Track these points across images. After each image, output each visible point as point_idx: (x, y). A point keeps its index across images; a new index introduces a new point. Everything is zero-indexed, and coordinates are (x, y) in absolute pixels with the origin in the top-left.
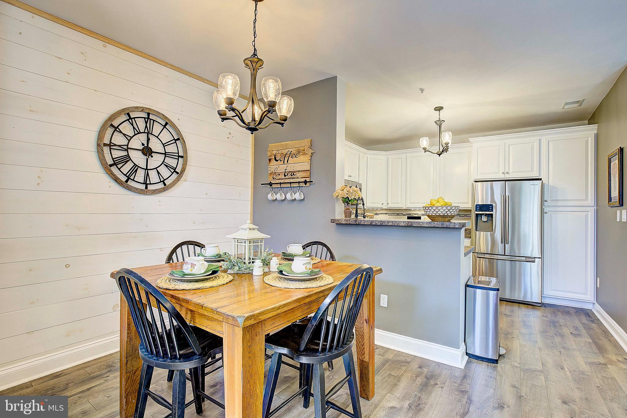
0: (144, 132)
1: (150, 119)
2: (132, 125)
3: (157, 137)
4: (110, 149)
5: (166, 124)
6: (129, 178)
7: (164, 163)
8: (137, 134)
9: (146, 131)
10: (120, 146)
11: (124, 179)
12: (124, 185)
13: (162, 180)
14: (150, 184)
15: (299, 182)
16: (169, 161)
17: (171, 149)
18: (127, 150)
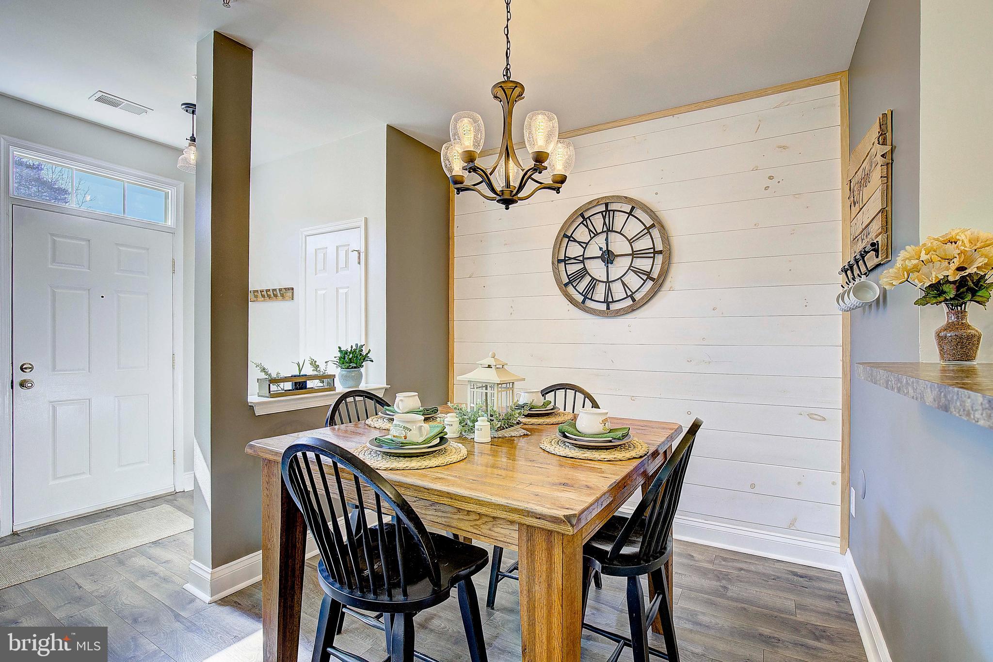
0: (603, 232)
1: (610, 211)
2: (587, 227)
3: (620, 233)
4: (565, 264)
5: (633, 209)
6: (585, 297)
7: (631, 268)
8: (594, 237)
9: (605, 229)
10: (574, 258)
11: (580, 299)
12: (581, 306)
13: (629, 293)
14: (613, 301)
15: (865, 254)
16: (638, 263)
17: (643, 244)
18: (582, 262)
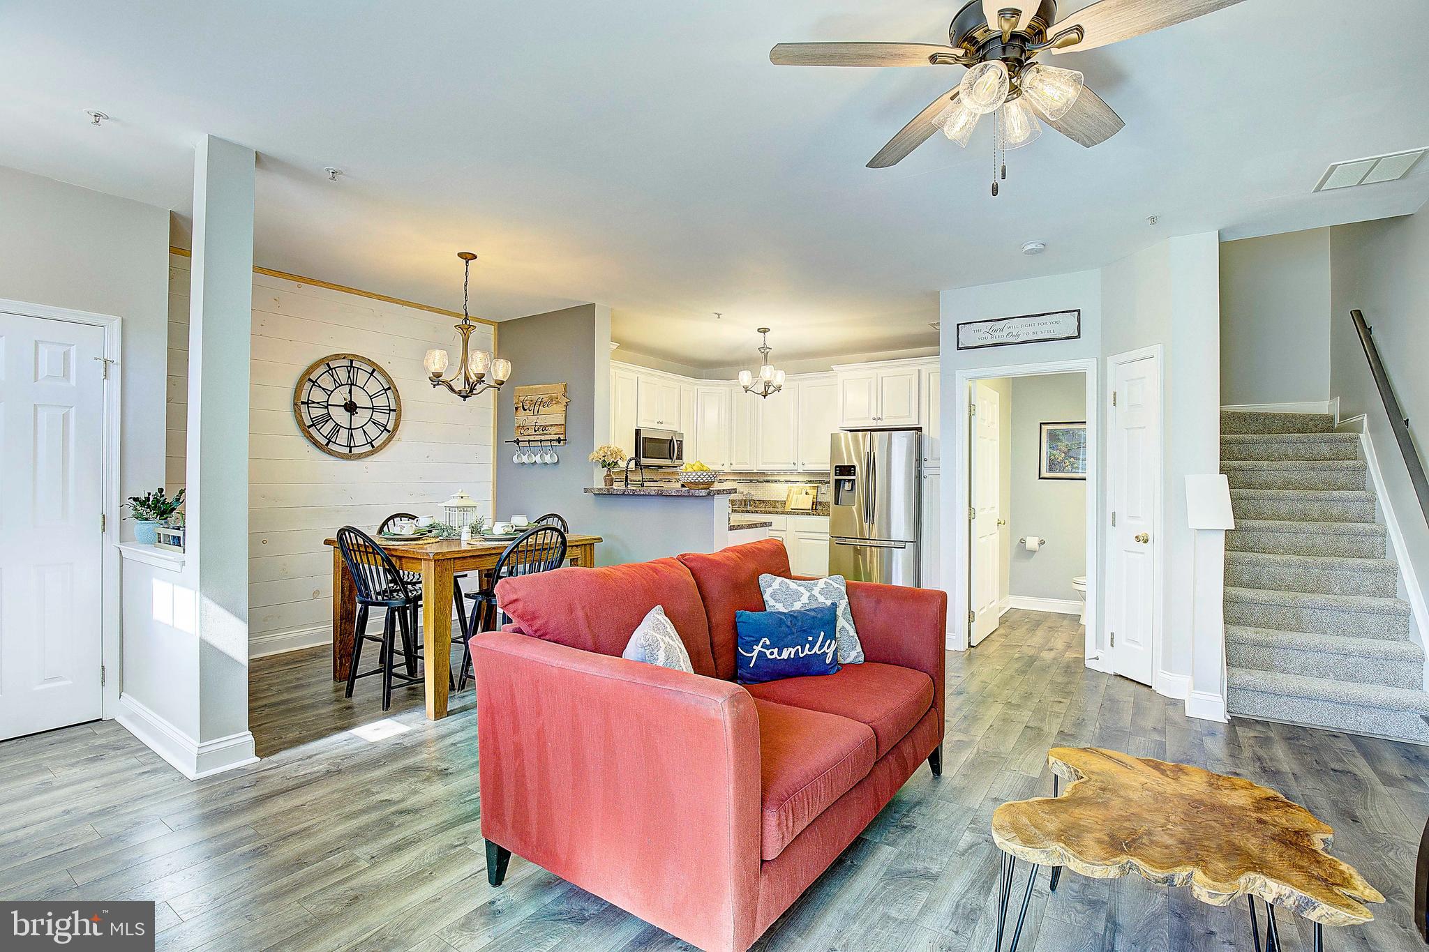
0: (347, 384)
1: (354, 367)
2: (333, 376)
3: (363, 388)
4: (308, 407)
5: (374, 371)
6: (330, 441)
7: (371, 419)
8: (338, 387)
9: (349, 382)
10: (318, 403)
11: (324, 442)
12: (324, 449)
13: (369, 440)
14: (355, 446)
15: (551, 441)
16: (377, 416)
17: (381, 401)
18: (327, 407)
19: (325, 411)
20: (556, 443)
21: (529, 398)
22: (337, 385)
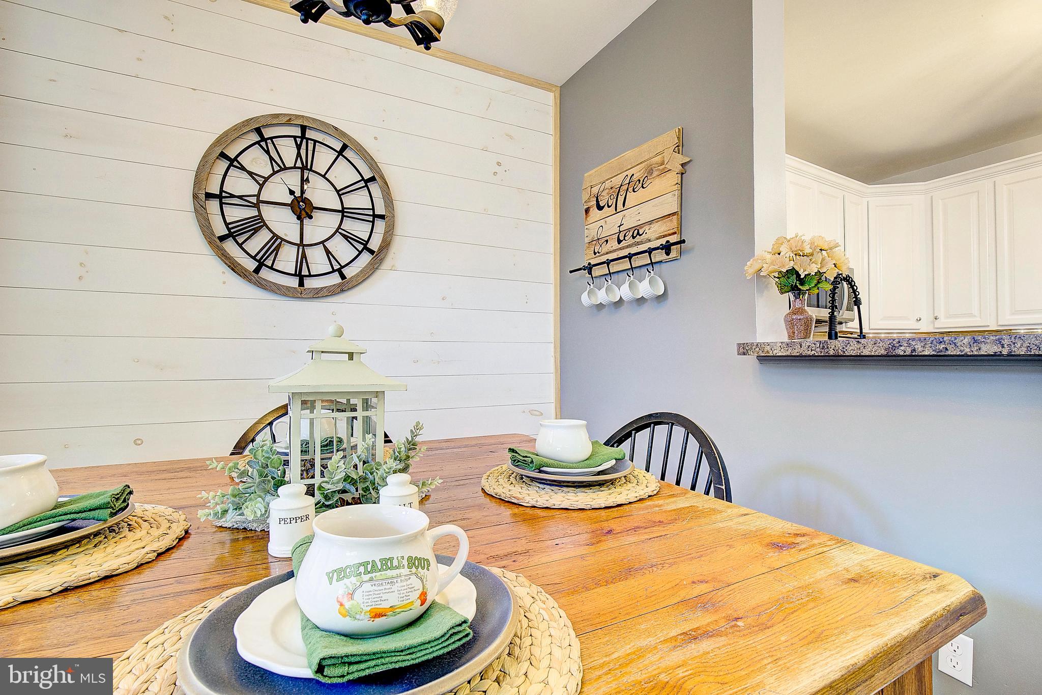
0: (295, 167)
1: (308, 139)
2: (268, 152)
3: (324, 176)
4: (221, 204)
5: (345, 147)
6: (261, 264)
7: (340, 231)
8: (278, 171)
9: (299, 164)
10: (240, 197)
11: (251, 265)
12: (253, 277)
13: (336, 267)
14: (310, 276)
15: (650, 251)
16: (350, 226)
17: (358, 200)
18: (256, 206)
19: (253, 212)
20: (659, 256)
21: (608, 184)
22: (276, 168)
